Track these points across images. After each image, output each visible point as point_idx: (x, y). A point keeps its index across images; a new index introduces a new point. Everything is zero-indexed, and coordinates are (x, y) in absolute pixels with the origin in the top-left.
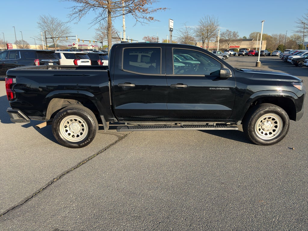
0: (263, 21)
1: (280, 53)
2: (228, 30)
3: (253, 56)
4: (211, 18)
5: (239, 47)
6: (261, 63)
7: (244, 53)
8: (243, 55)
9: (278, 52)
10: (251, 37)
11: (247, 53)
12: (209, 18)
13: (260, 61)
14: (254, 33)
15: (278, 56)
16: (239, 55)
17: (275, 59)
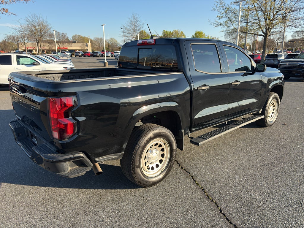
0: (103, 25)
1: (110, 54)
2: (56, 31)
3: (89, 57)
4: (38, 17)
5: (67, 48)
6: (108, 63)
7: (80, 55)
8: (80, 56)
9: (109, 53)
10: (73, 39)
11: (82, 54)
12: (36, 17)
13: (107, 61)
14: (76, 36)
15: (110, 57)
16: (76, 56)
17: (111, 60)
